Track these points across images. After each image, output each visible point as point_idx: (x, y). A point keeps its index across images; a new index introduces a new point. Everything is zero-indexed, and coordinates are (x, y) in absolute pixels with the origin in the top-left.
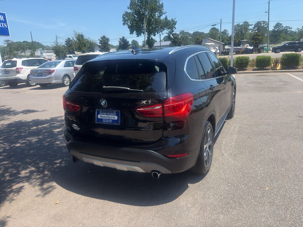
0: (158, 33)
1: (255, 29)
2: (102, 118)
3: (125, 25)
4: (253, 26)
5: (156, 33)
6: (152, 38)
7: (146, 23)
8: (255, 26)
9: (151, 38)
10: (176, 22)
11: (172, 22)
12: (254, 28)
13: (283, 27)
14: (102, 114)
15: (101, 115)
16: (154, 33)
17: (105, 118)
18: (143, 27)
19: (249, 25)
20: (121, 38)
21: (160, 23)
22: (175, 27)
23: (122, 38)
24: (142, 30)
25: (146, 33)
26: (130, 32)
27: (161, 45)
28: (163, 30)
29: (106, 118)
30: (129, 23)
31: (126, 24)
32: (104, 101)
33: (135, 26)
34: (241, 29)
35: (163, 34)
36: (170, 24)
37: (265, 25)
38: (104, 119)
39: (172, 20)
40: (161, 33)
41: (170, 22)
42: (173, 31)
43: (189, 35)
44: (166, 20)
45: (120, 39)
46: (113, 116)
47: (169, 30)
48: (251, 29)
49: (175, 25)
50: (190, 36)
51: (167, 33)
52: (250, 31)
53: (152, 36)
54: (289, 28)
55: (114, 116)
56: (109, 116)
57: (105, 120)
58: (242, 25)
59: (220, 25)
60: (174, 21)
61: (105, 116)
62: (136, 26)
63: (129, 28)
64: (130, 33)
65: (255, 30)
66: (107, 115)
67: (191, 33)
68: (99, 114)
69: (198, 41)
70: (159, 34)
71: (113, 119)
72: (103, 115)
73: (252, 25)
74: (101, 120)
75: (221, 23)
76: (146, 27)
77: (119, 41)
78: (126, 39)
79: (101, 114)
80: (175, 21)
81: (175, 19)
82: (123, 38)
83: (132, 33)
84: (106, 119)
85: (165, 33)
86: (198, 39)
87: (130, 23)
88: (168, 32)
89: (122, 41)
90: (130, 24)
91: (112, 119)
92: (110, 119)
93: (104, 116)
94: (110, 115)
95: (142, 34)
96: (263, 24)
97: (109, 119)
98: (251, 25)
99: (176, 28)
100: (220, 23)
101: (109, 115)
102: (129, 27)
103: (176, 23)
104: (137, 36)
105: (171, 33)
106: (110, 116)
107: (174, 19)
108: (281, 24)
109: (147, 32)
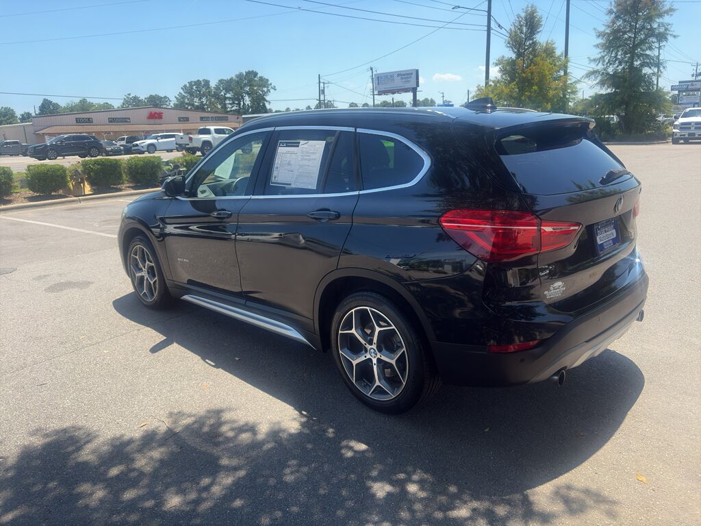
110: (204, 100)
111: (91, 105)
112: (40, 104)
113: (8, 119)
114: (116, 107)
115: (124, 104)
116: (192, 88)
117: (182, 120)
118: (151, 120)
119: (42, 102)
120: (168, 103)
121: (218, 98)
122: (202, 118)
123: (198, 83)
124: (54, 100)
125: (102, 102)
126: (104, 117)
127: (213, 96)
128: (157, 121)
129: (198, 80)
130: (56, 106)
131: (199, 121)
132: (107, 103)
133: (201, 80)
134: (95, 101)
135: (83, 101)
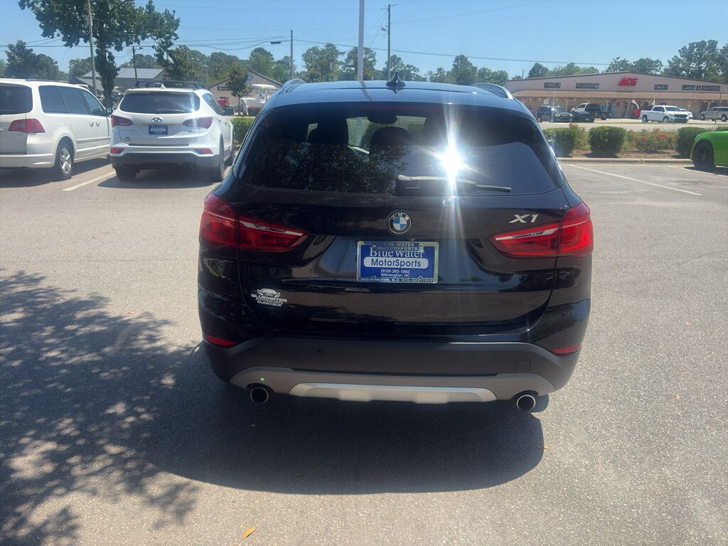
0: (127, 45)
1: (350, 64)
2: (379, 266)
3: (26, 7)
4: (346, 56)
5: (124, 44)
6: (110, 54)
7: (92, 12)
8: (350, 58)
9: (107, 55)
10: (178, 21)
11: (168, 20)
12: (347, 60)
13: (402, 65)
14: (377, 256)
15: (375, 259)
16: (116, 42)
17: (387, 266)
18: (83, 21)
19: (338, 53)
20: (15, 44)
21: (134, 17)
22: (176, 35)
23: (17, 46)
24: (82, 29)
25: (94, 39)
26: (42, 31)
27: (138, 77)
28: (143, 39)
29: (392, 266)
30: (38, 6)
31: (29, 6)
32: (404, 216)
33: (58, 15)
34: (321, 59)
35: (141, 48)
36: (161, 24)
37: (370, 57)
38: (383, 268)
39: (167, 13)
40: (135, 44)
41: (162, 20)
42: (171, 44)
43: (202, 59)
44: (150, 11)
45: (11, 47)
46: (414, 260)
47: (159, 40)
48: (341, 63)
49: (176, 29)
50: (204, 63)
51: (153, 47)
52: (340, 67)
53: (112, 50)
54: (414, 69)
55: (418, 260)
56: (401, 259)
57: (389, 271)
58: (323, 52)
59: (290, 43)
60: (173, 18)
61: (388, 259)
62: (62, 17)
63: (38, 18)
64: (45, 35)
65: (350, 66)
66: (395, 256)
67: (207, 56)
68: (369, 255)
69: (236, 76)
70: (130, 47)
71: (414, 267)
72: (380, 259)
73: (343, 53)
74: (377, 272)
75: (292, 40)
76: (94, 22)
77: (9, 54)
78: (31, 50)
79: (374, 254)
80: (175, 19)
81: (174, 12)
82: (21, 46)
83: (48, 33)
84: (392, 269)
85: (148, 47)
86: (235, 73)
87: (43, 5)
88: (157, 45)
89: (19, 55)
90: (43, 9)
91: (410, 267)
92: (405, 267)
93: (383, 259)
94: (404, 257)
95: (81, 40)
96: (366, 54)
97: (400, 269)
98: (340, 53)
99: (178, 38)
100: (290, 38)
101: (400, 256)
102: (40, 16)
103: (178, 25)
104: (66, 45)
105: (165, 48)
106: (405, 260)
107: (171, 13)
108: (400, 59)
109: (96, 37)
110: (703, 65)
111: (577, 69)
112: (531, 69)
113: (501, 82)
114: (600, 72)
115: (609, 68)
116: (692, 51)
117: (659, 87)
118: (621, 87)
119: (533, 66)
120: (658, 68)
121: (722, 64)
122: (684, 87)
123: (701, 45)
124: (544, 65)
125: (588, 67)
126: (572, 82)
127: (716, 61)
128: (629, 88)
129: (703, 41)
130: (545, 70)
131: (680, 90)
132: (593, 68)
133: (706, 41)
134: (581, 66)
135: (571, 65)
